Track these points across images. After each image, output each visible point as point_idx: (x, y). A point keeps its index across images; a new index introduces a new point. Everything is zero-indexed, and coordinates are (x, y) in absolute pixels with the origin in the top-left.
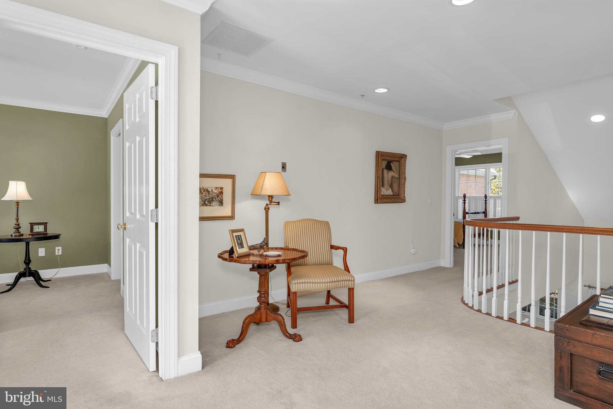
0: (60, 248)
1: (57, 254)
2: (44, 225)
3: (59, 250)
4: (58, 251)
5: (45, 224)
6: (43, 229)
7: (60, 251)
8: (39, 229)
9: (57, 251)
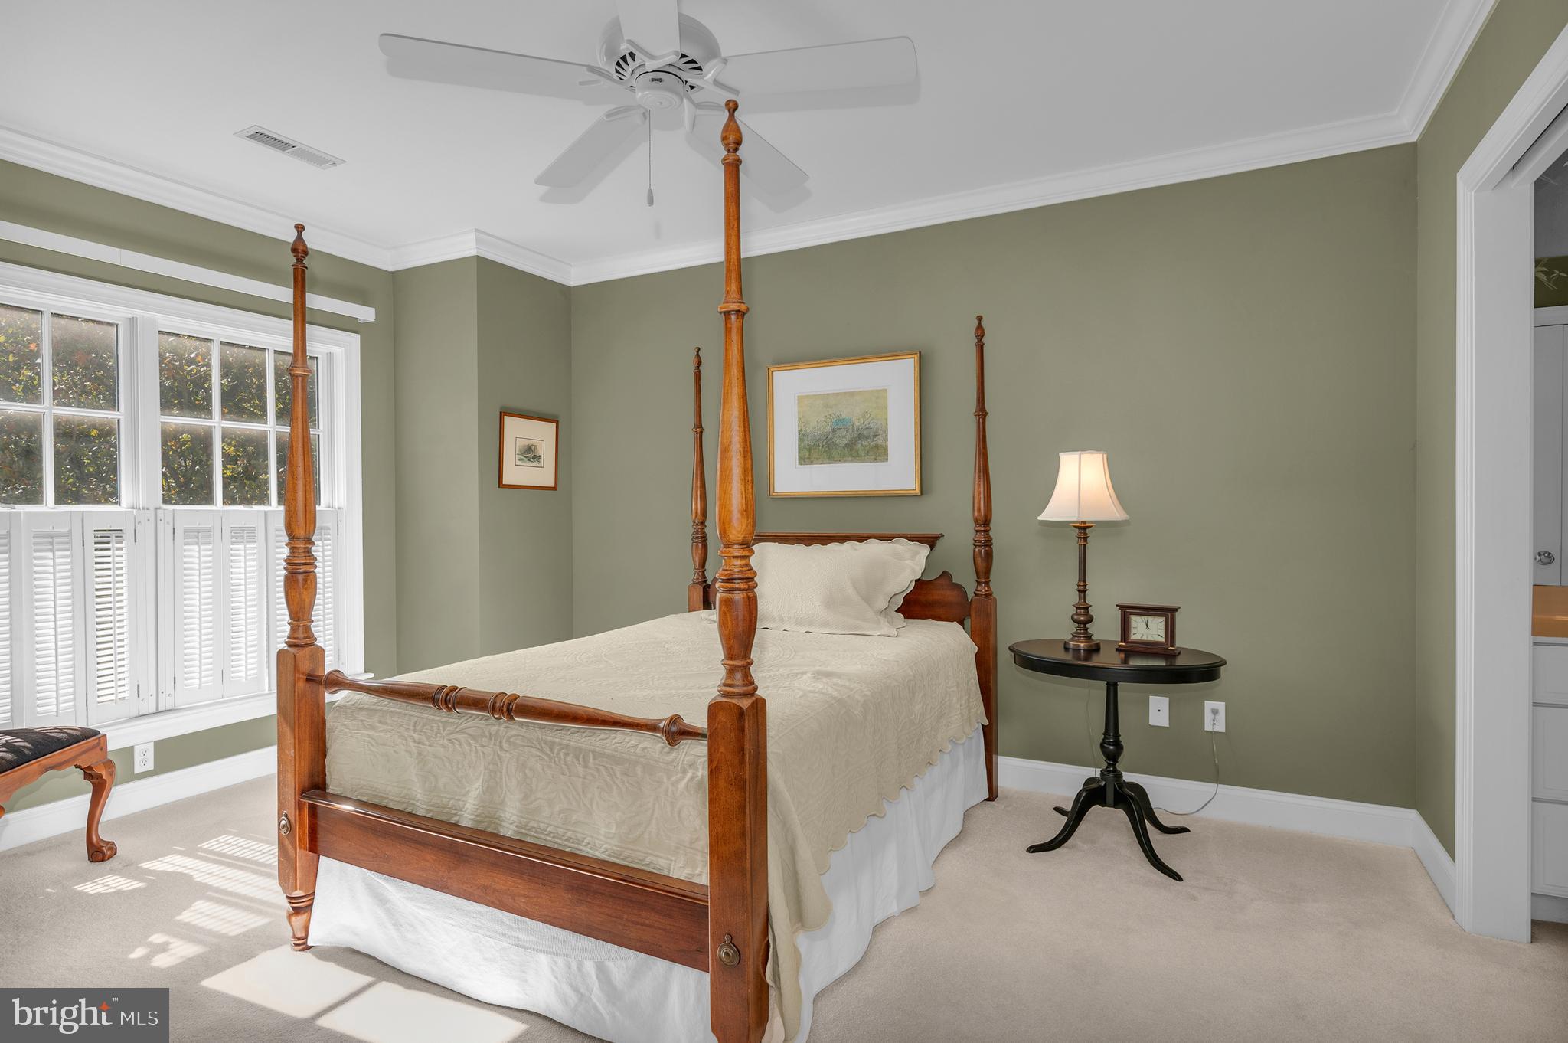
0: (1221, 706)
1: (1208, 727)
2: (1163, 619)
3: (1215, 712)
4: (1214, 715)
5: (1168, 613)
6: (1162, 633)
7: (1222, 716)
8: (1148, 630)
9: (1208, 716)
